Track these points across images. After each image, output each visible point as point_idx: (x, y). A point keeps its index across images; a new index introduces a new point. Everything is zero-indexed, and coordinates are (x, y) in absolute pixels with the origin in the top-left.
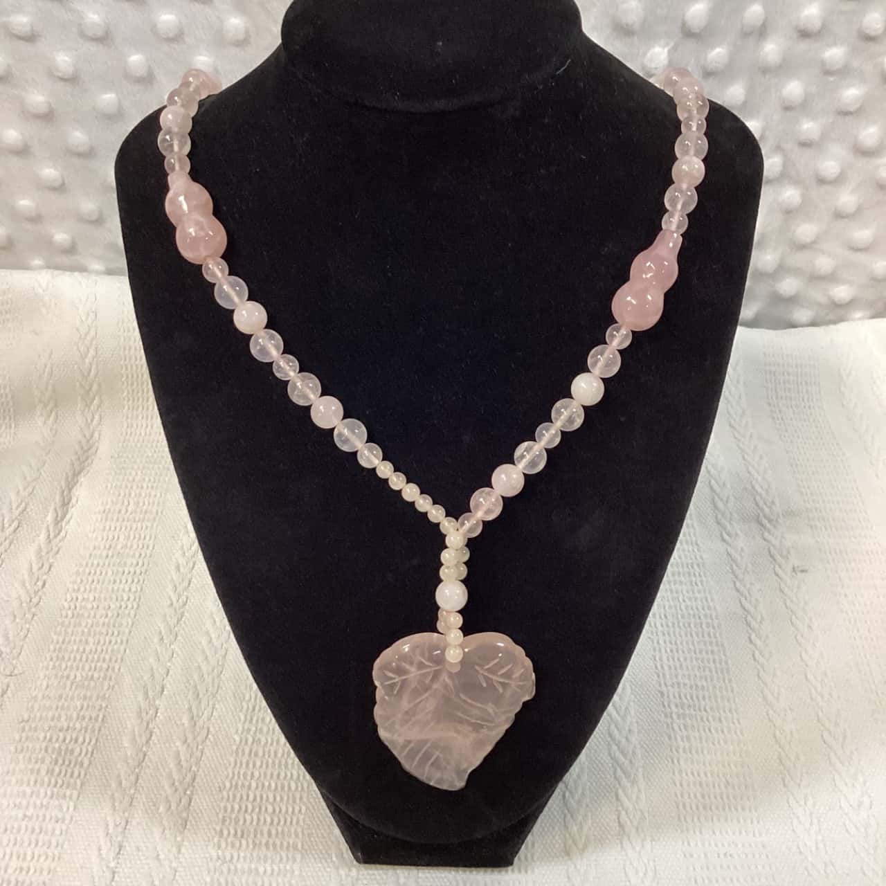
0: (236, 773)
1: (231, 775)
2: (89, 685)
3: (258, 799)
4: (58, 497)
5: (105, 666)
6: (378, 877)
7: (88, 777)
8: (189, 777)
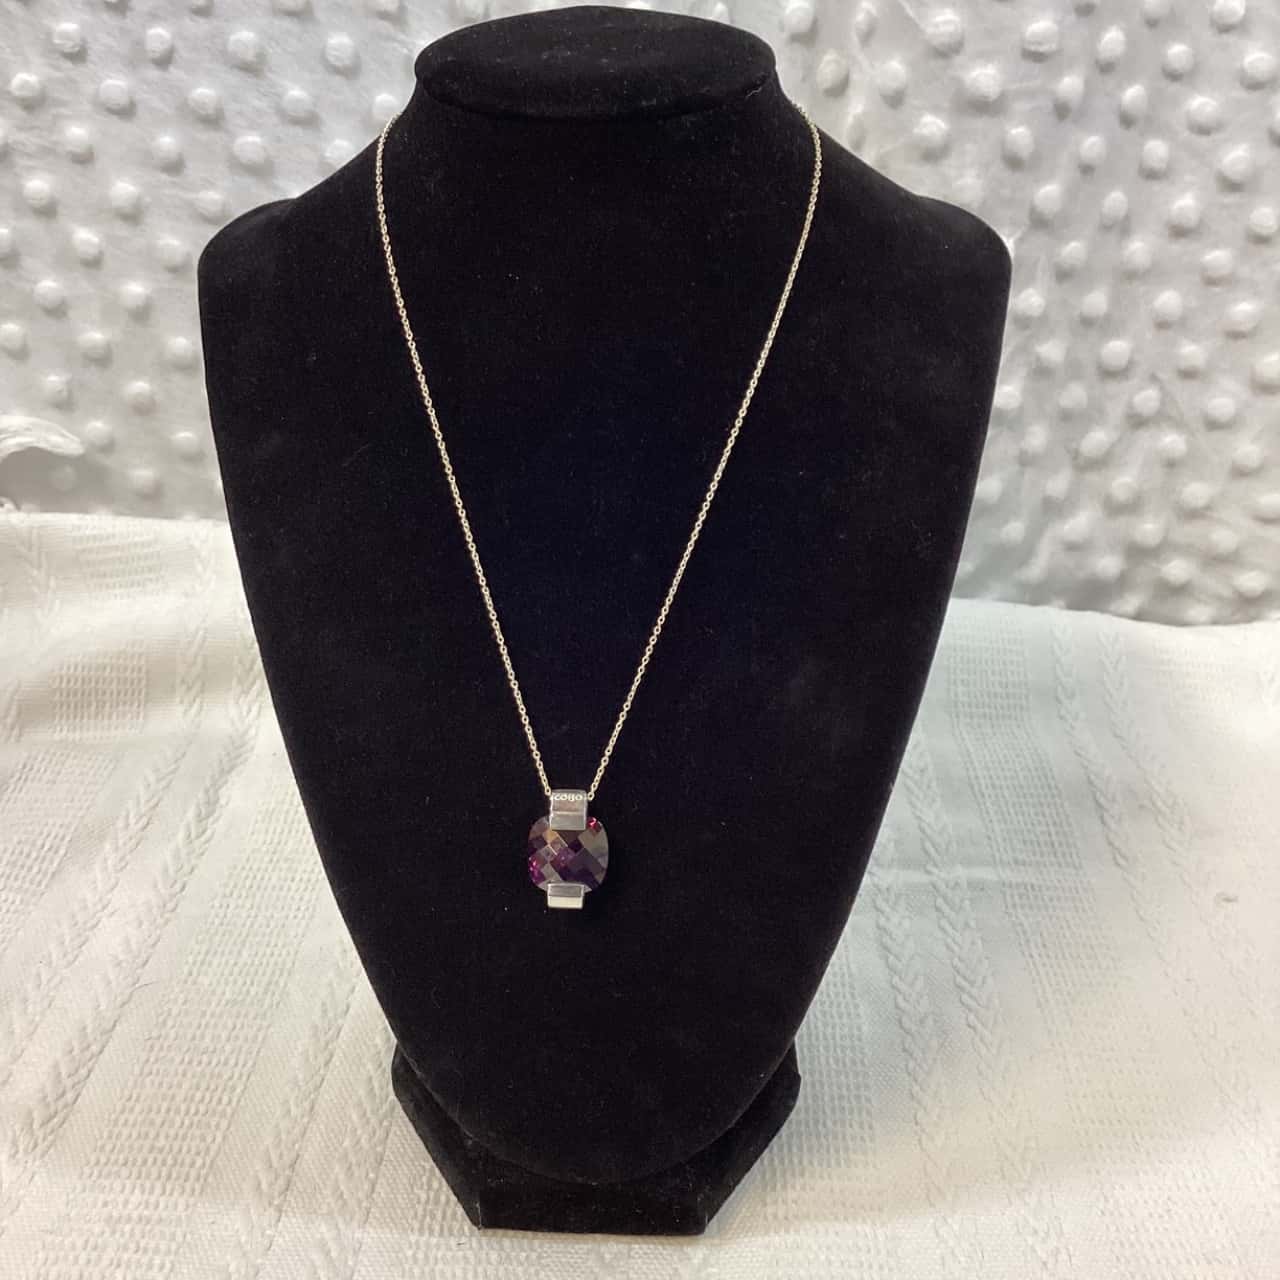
2: (243, 1002)
5: (265, 980)
7: (242, 1103)
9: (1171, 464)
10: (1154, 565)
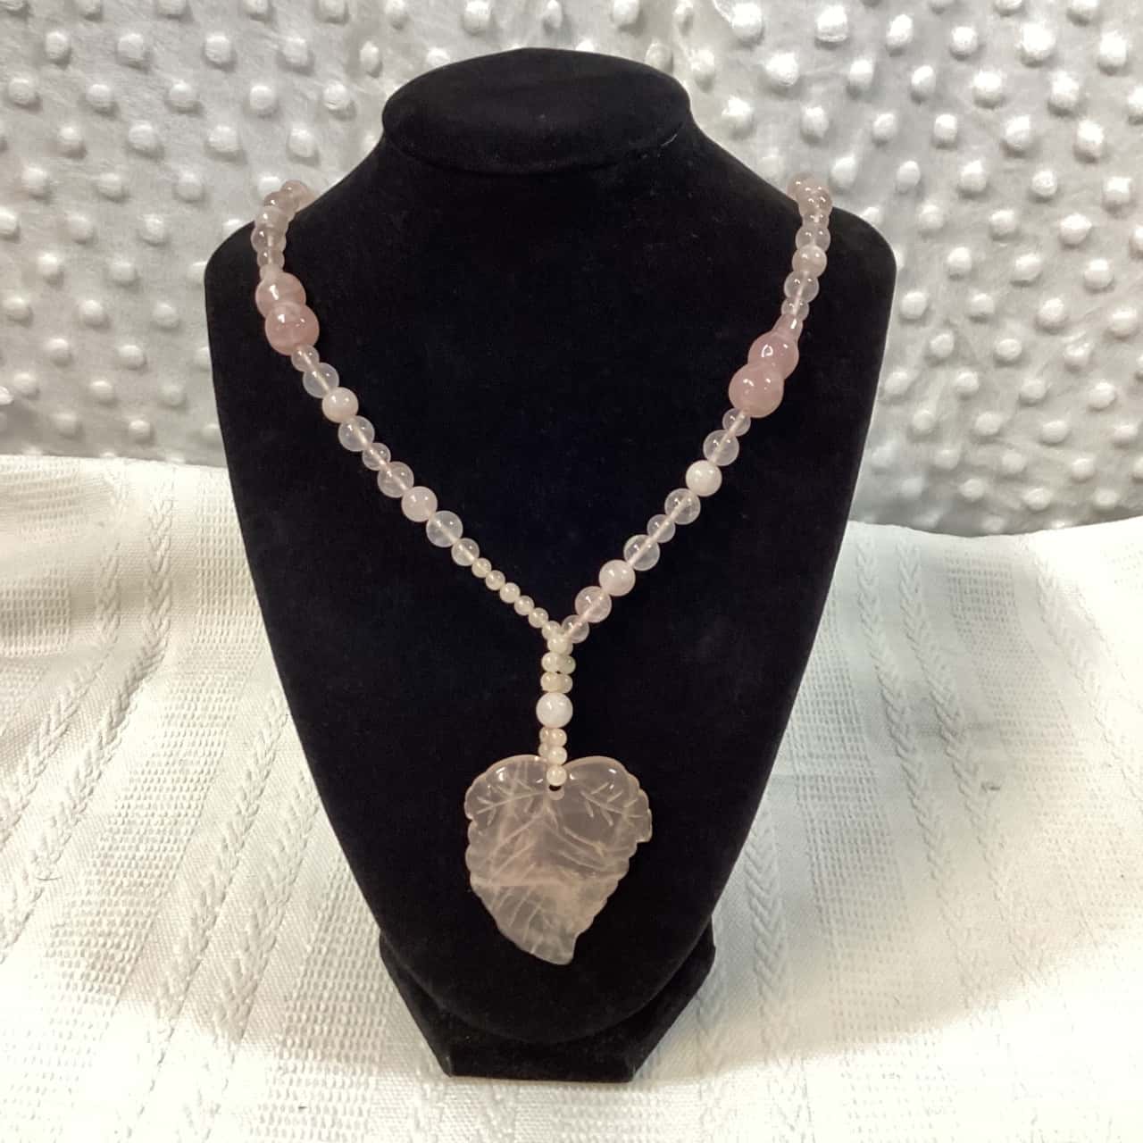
0: (306, 982)
1: (299, 985)
2: (137, 891)
3: (331, 1009)
4: (114, 702)
5: (157, 873)
6: (470, 1092)
7: (130, 984)
8: (250, 985)
9: (966, 398)
10: (952, 483)
